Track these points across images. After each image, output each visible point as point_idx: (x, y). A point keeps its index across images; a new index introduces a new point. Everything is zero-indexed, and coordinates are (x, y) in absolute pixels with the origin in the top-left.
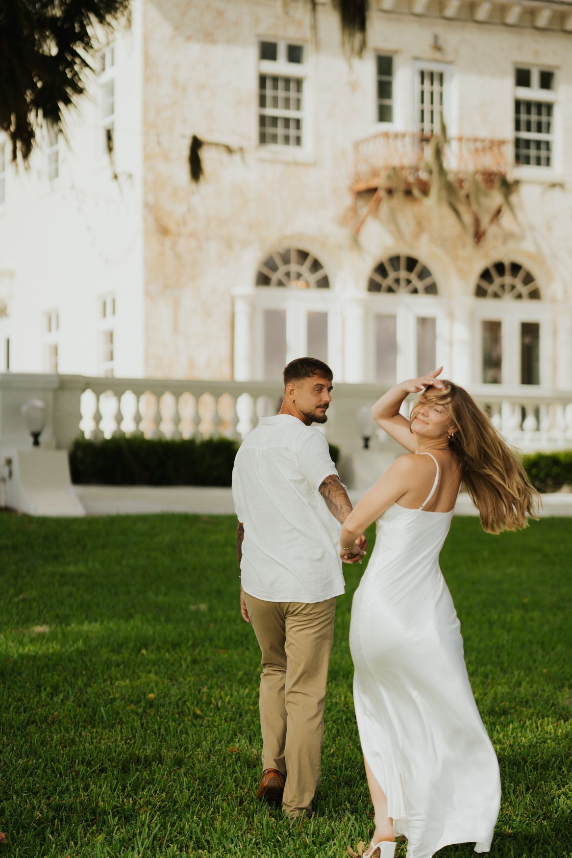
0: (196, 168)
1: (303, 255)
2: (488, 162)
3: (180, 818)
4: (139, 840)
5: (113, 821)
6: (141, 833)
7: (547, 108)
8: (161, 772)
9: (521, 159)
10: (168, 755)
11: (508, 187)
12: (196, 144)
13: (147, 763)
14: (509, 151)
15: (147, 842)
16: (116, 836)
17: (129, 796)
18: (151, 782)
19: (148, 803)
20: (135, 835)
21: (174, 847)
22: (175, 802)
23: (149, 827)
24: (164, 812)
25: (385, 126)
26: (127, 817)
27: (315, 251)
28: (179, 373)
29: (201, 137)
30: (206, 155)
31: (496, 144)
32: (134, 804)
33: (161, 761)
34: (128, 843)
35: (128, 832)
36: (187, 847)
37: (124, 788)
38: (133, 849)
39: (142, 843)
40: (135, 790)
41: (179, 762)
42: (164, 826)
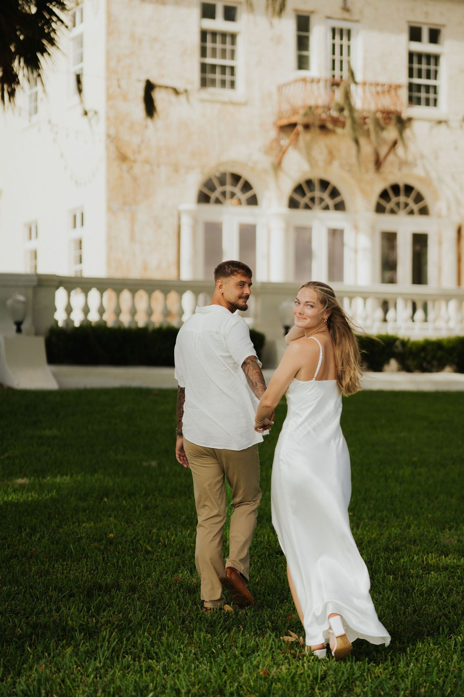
0: (150, 107)
1: (236, 178)
2: (387, 102)
3: (134, 634)
4: (100, 652)
5: (79, 636)
6: (102, 646)
7: (434, 59)
8: (119, 597)
9: (413, 100)
10: (125, 584)
11: (403, 123)
12: (150, 87)
13: (108, 589)
14: (404, 94)
15: (107, 654)
16: (82, 649)
17: (93, 616)
18: (111, 605)
19: (108, 622)
20: (97, 648)
21: (129, 658)
22: (130, 621)
23: (109, 641)
24: (121, 630)
25: (303, 73)
26: (91, 633)
27: (246, 175)
28: (135, 274)
29: (153, 80)
30: (158, 96)
31: (394, 88)
32: (97, 622)
33: (119, 588)
34: (92, 654)
35: (92, 645)
36: (139, 657)
37: (89, 609)
38: (95, 659)
39: (103, 654)
40: (98, 611)
41: (133, 589)
42: (120, 641)
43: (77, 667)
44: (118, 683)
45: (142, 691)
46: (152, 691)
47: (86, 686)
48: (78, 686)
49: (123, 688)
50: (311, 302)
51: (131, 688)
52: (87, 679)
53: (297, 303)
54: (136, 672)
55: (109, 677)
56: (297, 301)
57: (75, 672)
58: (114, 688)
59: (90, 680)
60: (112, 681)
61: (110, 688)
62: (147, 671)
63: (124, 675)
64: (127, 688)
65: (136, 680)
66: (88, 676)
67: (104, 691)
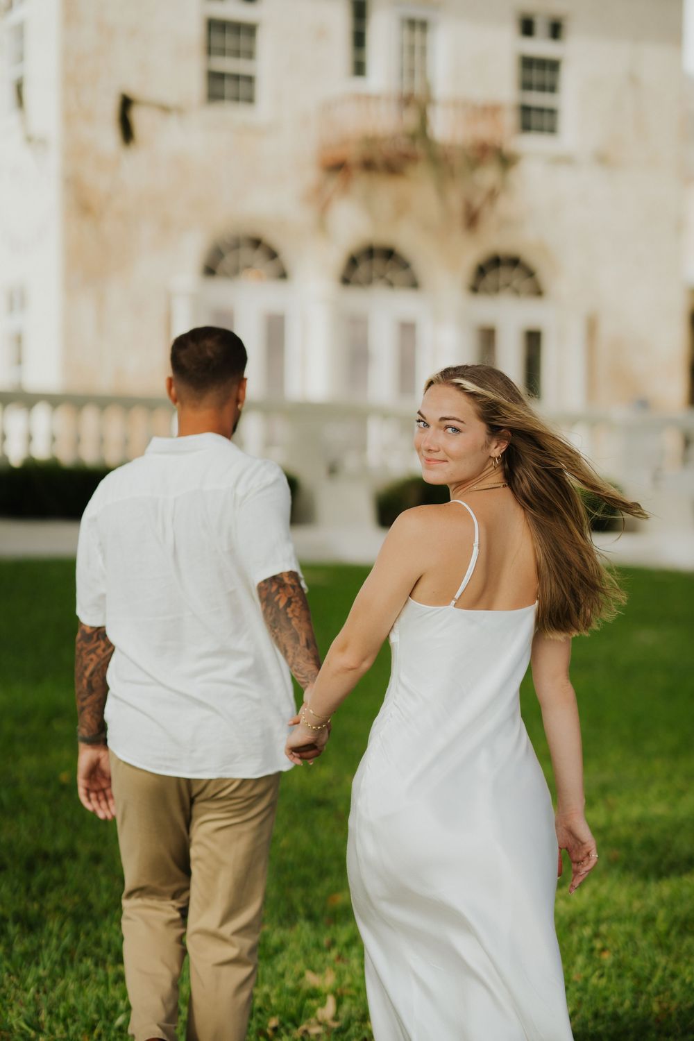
0: (127, 130)
1: (257, 243)
2: (484, 131)
3: (97, 927)
4: (45, 954)
5: (12, 929)
6: (47, 945)
7: (552, 66)
8: (74, 871)
9: (526, 127)
10: (84, 850)
11: (506, 161)
12: (126, 104)
13: (57, 859)
14: (510, 119)
15: (56, 956)
16: (18, 949)
17: (34, 899)
18: (62, 882)
19: (58, 908)
20: (40, 947)
21: (89, 963)
22: (90, 907)
23: (59, 938)
24: (77, 918)
25: (358, 84)
26: (31, 925)
27: (273, 238)
28: (104, 383)
29: (134, 91)
30: (139, 117)
31: (491, 111)
32: (41, 907)
33: (74, 855)
34: (32, 957)
35: (31, 942)
36: (104, 961)
37: (28, 889)
38: (37, 964)
39: (49, 957)
40: (43, 890)
41: (96, 859)
42: (76, 937)
43: (9, 976)
44: (72, 1001)
45: (107, 1013)
46: (122, 1012)
47: (22, 1004)
48: (11, 1006)
49: (80, 1008)
50: (453, 419)
51: (92, 1007)
52: (25, 995)
53: (422, 423)
54: (99, 983)
55: (58, 991)
56: (421, 418)
57: (6, 983)
58: (64, 1008)
59: (29, 996)
60: (63, 997)
61: (58, 1007)
62: (116, 982)
63: (81, 989)
64: (86, 1007)
65: (98, 998)
66: (26, 990)
67: (50, 1013)
